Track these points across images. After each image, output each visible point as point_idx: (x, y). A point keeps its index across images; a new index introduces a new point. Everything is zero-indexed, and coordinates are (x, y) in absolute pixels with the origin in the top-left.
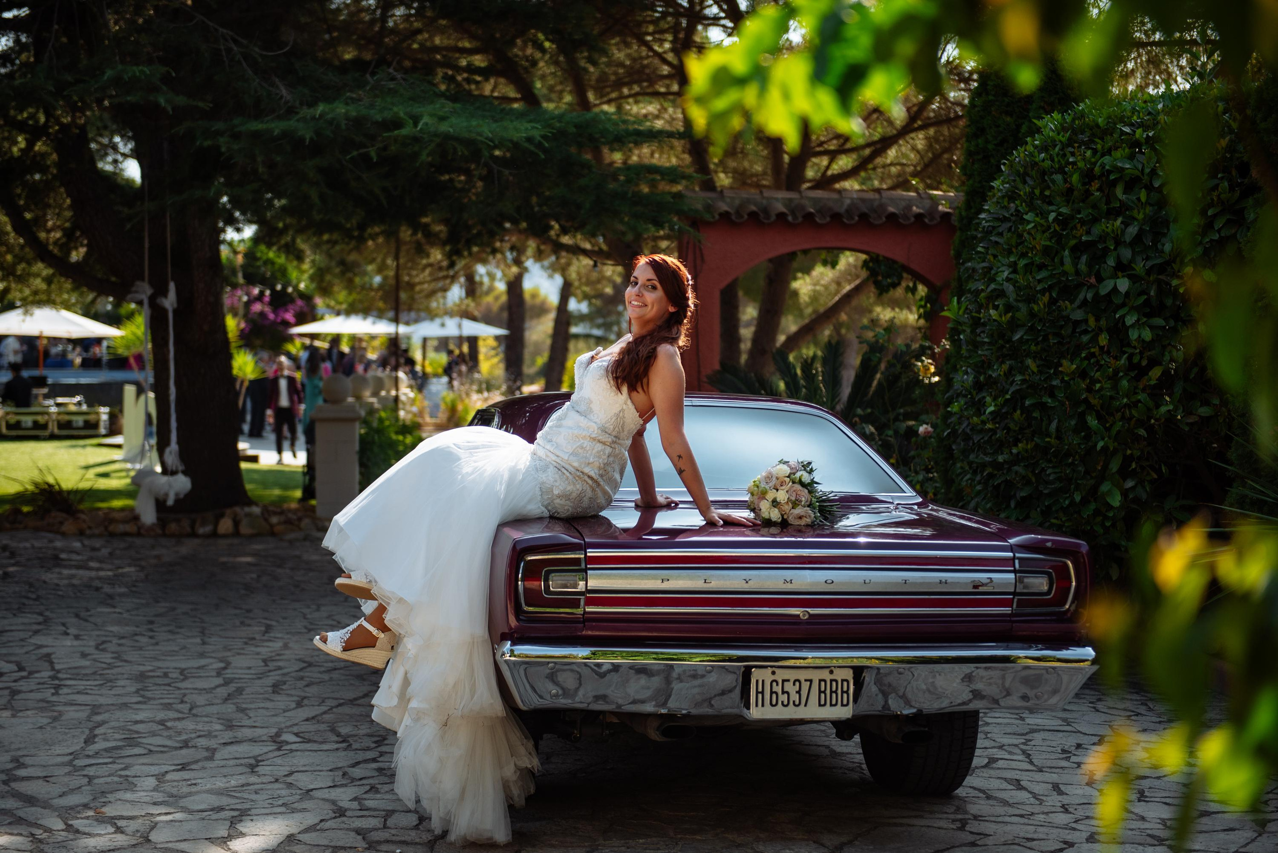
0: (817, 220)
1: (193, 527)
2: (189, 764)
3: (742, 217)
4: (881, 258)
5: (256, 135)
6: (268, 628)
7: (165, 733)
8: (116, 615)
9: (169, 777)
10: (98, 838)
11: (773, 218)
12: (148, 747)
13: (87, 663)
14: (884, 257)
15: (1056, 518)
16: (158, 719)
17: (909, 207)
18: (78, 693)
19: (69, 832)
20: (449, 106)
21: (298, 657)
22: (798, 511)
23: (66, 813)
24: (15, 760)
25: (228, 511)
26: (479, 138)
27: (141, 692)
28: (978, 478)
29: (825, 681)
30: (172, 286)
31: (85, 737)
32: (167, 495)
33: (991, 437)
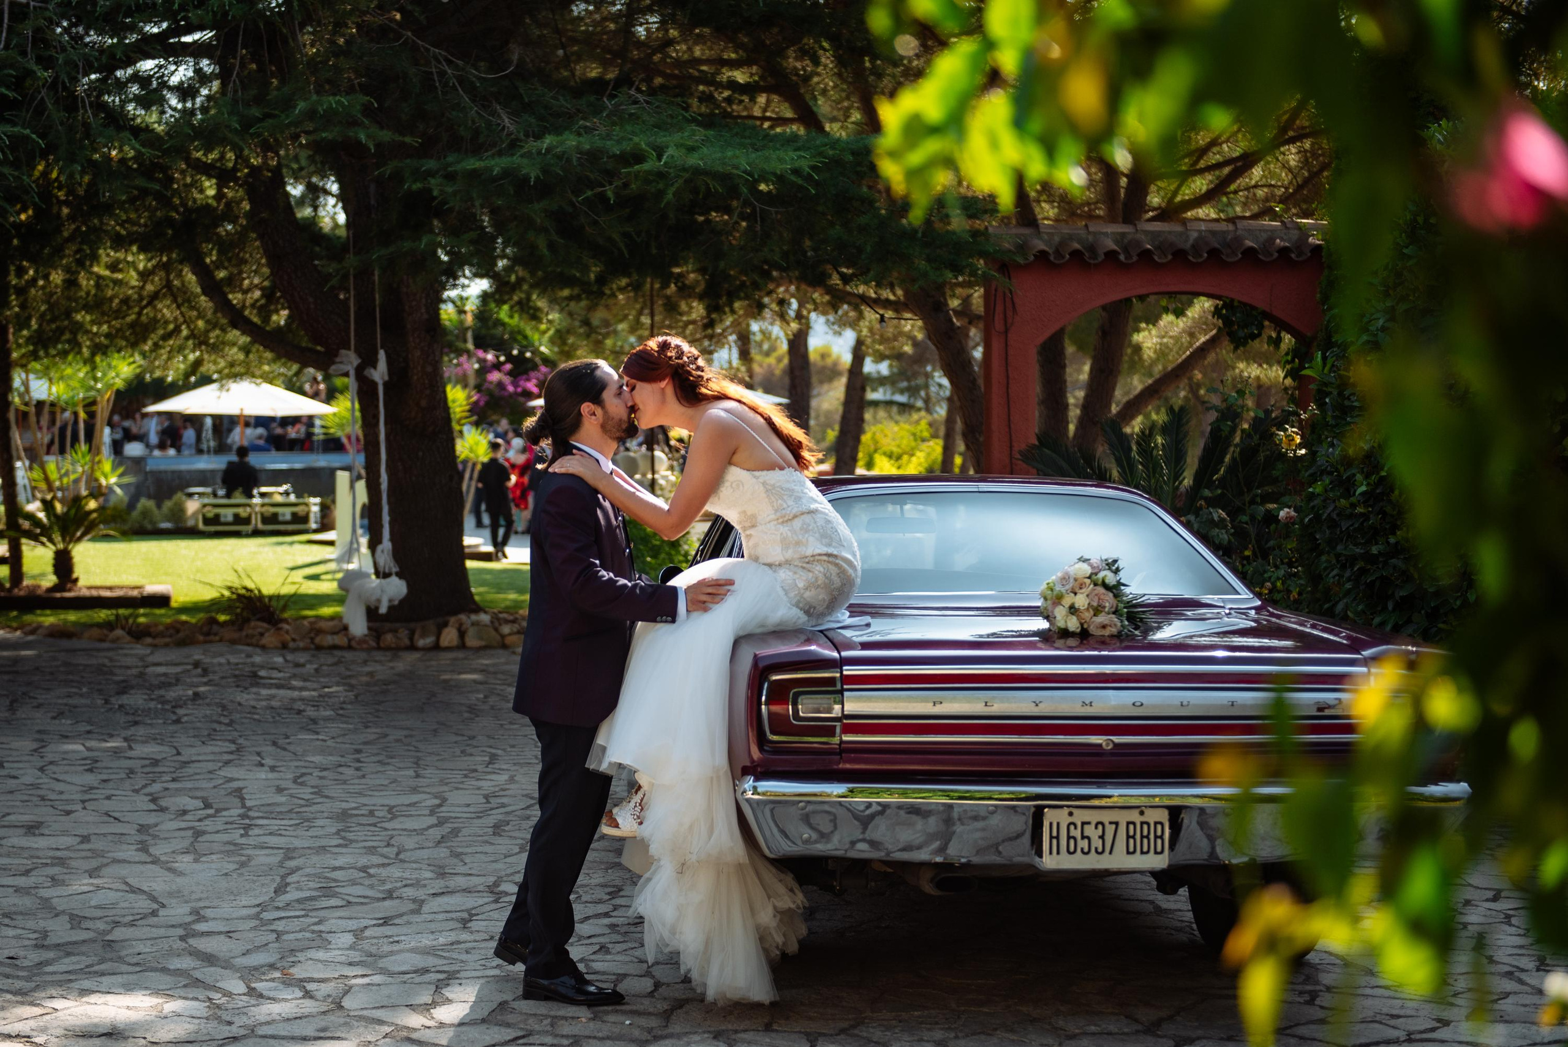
0: (1156, 258)
1: (411, 639)
2: (392, 918)
3: (1063, 257)
4: (1236, 304)
5: (474, 174)
6: (493, 758)
7: (367, 882)
8: (318, 743)
9: (367, 933)
10: (283, 1004)
11: (1101, 258)
12: (347, 897)
13: (283, 799)
14: (1239, 302)
15: (1444, 622)
16: (359, 865)
17: (1271, 240)
18: (271, 834)
19: (251, 996)
20: (700, 133)
21: (525, 792)
22: (1101, 619)
23: (250, 974)
24: (196, 912)
25: (452, 620)
26: (735, 171)
27: (343, 834)
28: (1348, 574)
29: (1134, 824)
30: (382, 355)
31: (275, 885)
32: (379, 601)
33: (1362, 524)
